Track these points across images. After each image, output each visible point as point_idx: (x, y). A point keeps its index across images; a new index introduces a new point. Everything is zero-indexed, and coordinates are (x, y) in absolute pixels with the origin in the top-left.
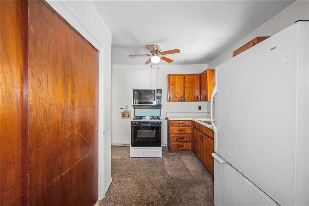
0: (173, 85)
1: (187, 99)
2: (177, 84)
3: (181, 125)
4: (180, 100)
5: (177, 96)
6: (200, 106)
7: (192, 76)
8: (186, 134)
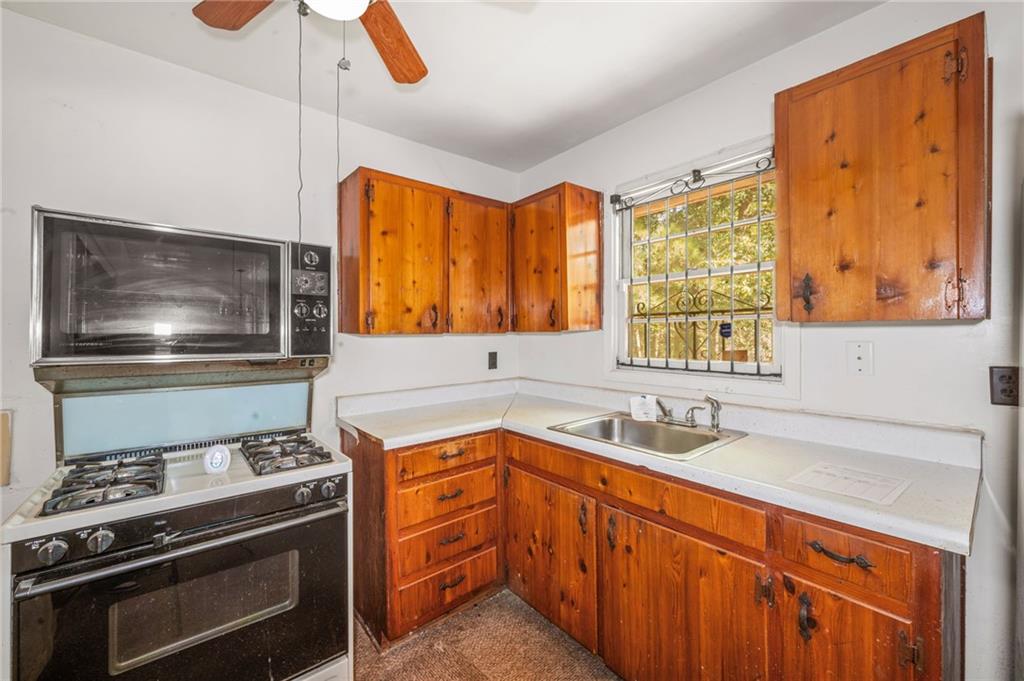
0: (389, 239)
1: (458, 319)
2: (413, 236)
3: (452, 463)
4: (427, 323)
5: (410, 303)
6: (495, 354)
7: (482, 208)
8: (471, 507)
